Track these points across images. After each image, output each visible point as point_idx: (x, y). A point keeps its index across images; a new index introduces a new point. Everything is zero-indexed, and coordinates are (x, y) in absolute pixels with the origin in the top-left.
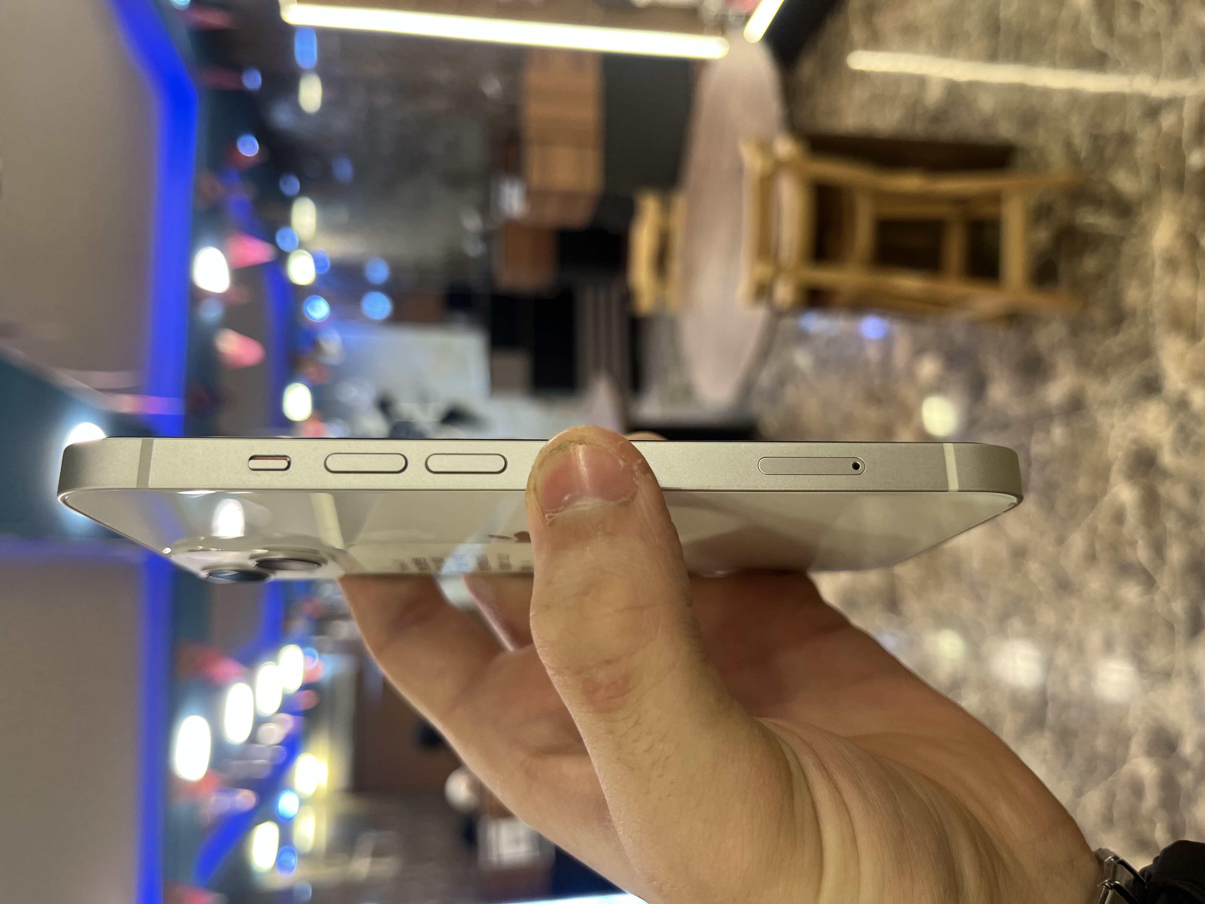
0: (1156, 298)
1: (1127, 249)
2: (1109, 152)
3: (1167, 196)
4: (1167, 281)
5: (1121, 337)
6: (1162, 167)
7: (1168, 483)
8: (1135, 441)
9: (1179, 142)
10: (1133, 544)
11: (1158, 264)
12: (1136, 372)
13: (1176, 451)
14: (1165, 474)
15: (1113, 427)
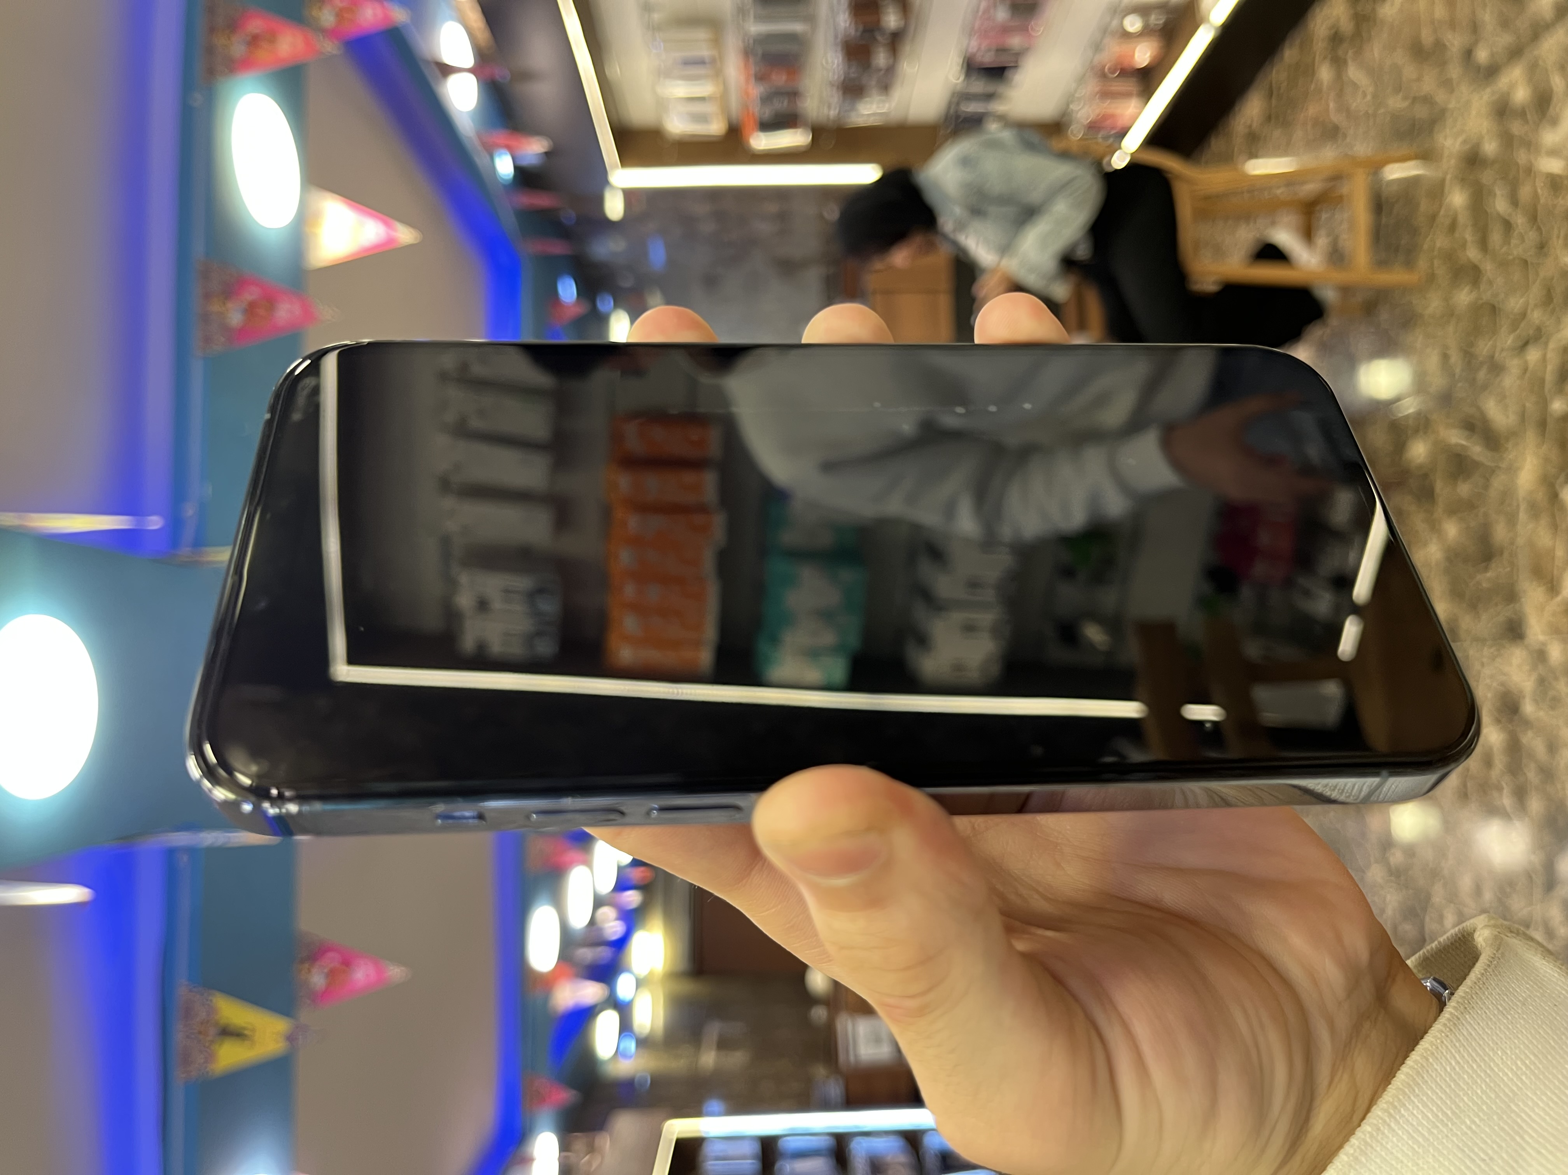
0: (1520, 541)
1: (1498, 482)
2: (1482, 375)
3: (1531, 437)
4: (1531, 526)
5: (1489, 574)
6: (1528, 405)
7: (1530, 734)
8: (1502, 684)
9: (1542, 381)
10: (1500, 789)
11: (1523, 507)
12: (1503, 613)
13: (1536, 701)
14: (1527, 724)
15: (1483, 665)
